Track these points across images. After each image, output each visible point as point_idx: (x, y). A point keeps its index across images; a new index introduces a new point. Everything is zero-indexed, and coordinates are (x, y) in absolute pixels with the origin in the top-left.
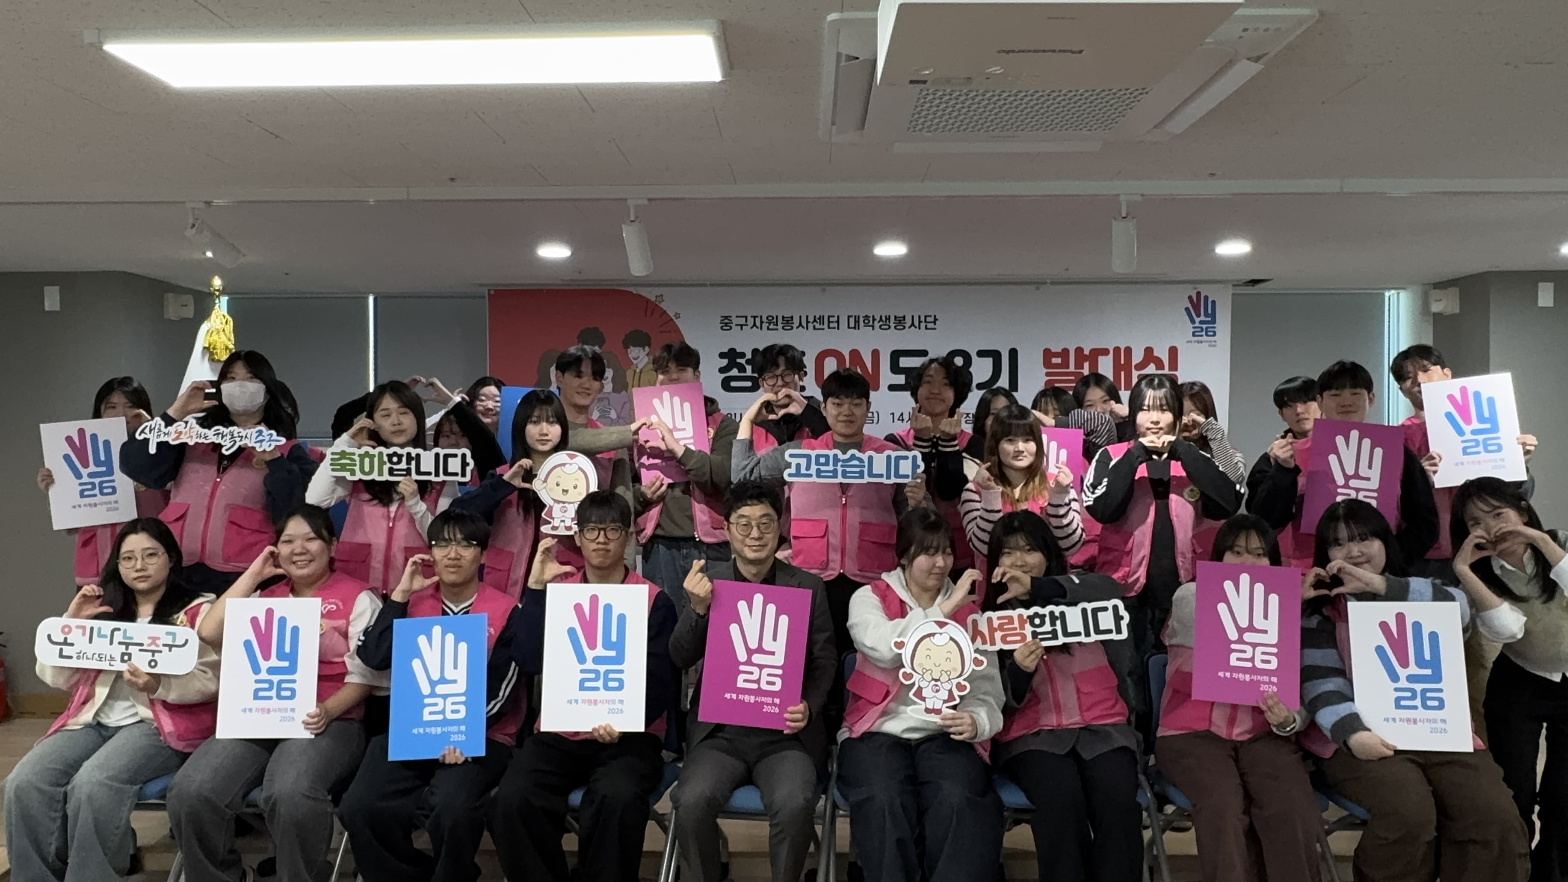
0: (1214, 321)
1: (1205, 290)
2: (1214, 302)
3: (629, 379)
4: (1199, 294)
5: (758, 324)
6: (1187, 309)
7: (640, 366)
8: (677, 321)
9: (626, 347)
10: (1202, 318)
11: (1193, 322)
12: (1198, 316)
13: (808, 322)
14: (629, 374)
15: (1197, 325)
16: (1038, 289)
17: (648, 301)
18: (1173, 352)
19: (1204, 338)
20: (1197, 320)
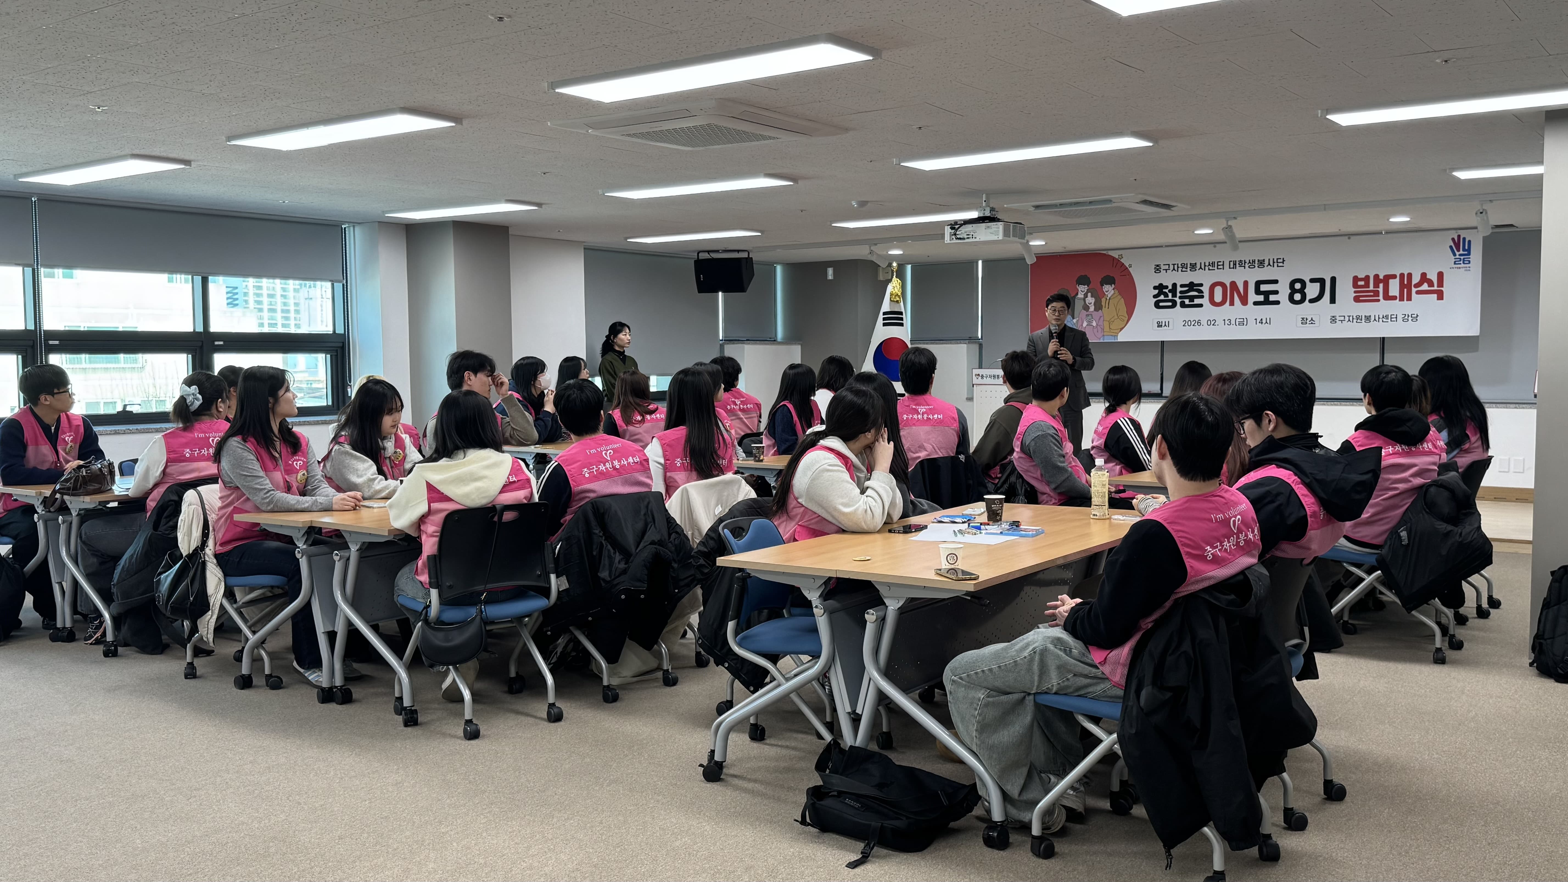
0: (1469, 254)
1: (1463, 234)
2: (1470, 242)
3: (1103, 304)
4: (1459, 236)
5: (1176, 268)
6: (1451, 247)
7: (1109, 296)
8: (1130, 269)
9: (1102, 285)
10: (1461, 252)
11: (1455, 255)
12: (1459, 251)
13: (1205, 266)
14: (1103, 300)
15: (1458, 257)
17: (1114, 258)
18: (1440, 275)
19: (1462, 265)
20: (1457, 253)
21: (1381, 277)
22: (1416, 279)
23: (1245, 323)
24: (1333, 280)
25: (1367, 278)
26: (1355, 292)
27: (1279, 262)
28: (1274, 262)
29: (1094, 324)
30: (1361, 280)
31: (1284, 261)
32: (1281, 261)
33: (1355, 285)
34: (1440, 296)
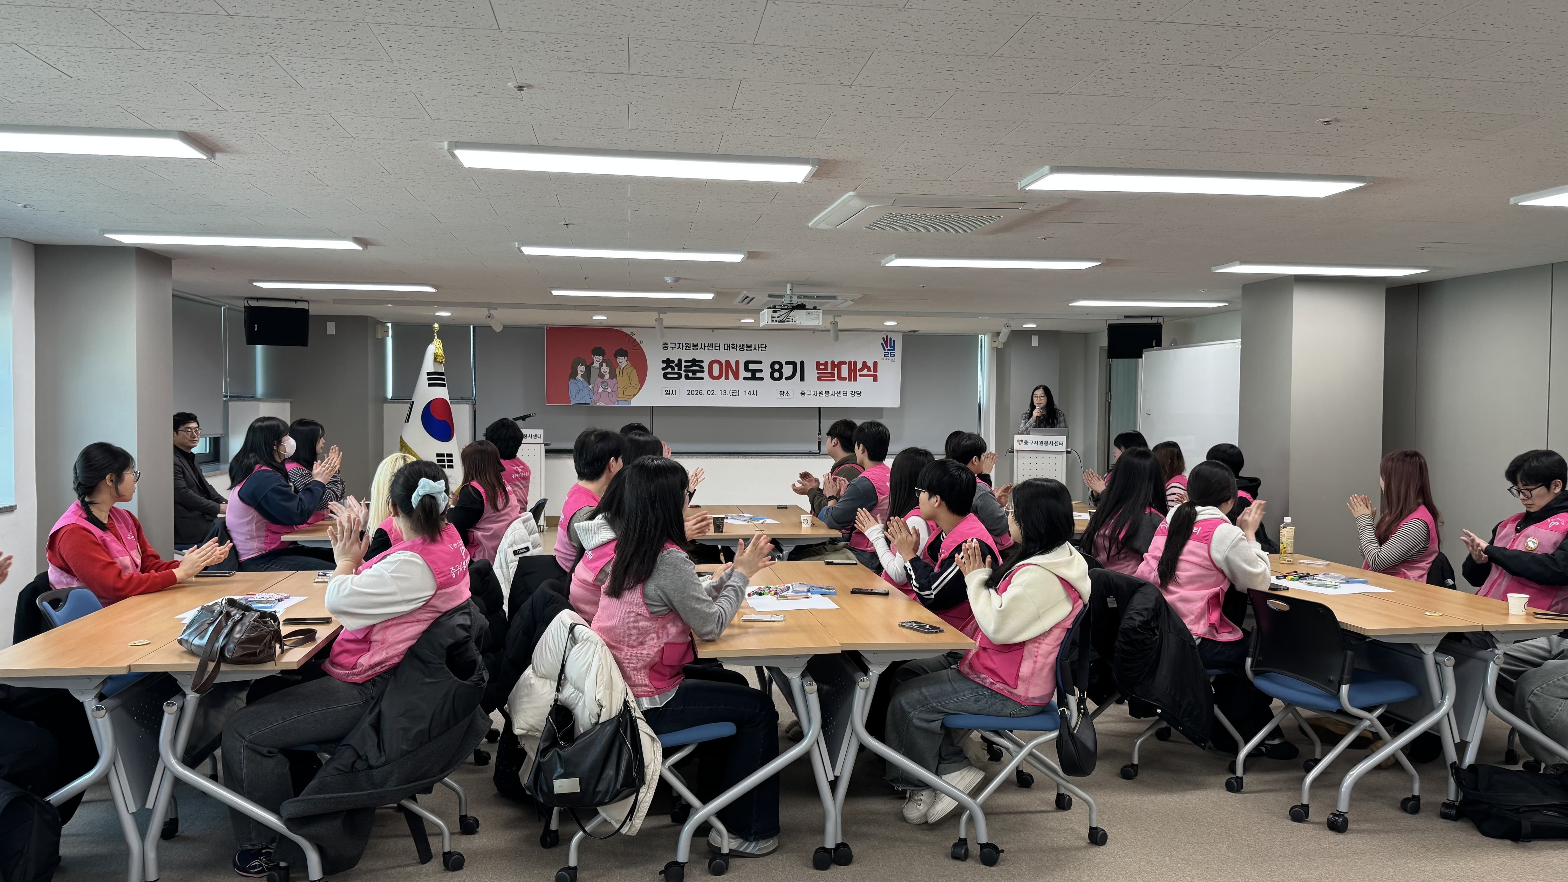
0: (894, 350)
1: (890, 335)
2: (894, 341)
3: (617, 373)
4: (887, 337)
5: (681, 347)
6: (882, 344)
7: (623, 366)
8: (641, 345)
9: (616, 357)
10: (889, 348)
11: (885, 350)
12: (887, 347)
13: (705, 346)
14: (617, 370)
15: (886, 351)
16: (814, 333)
17: (627, 334)
18: (875, 363)
19: (890, 357)
20: (886, 349)
21: (836, 363)
22: (859, 366)
23: (737, 395)
24: (802, 363)
25: (826, 363)
26: (818, 373)
27: (762, 347)
28: (758, 347)
29: (609, 390)
30: (822, 364)
31: (766, 346)
32: (764, 346)
33: (818, 368)
34: (875, 379)
